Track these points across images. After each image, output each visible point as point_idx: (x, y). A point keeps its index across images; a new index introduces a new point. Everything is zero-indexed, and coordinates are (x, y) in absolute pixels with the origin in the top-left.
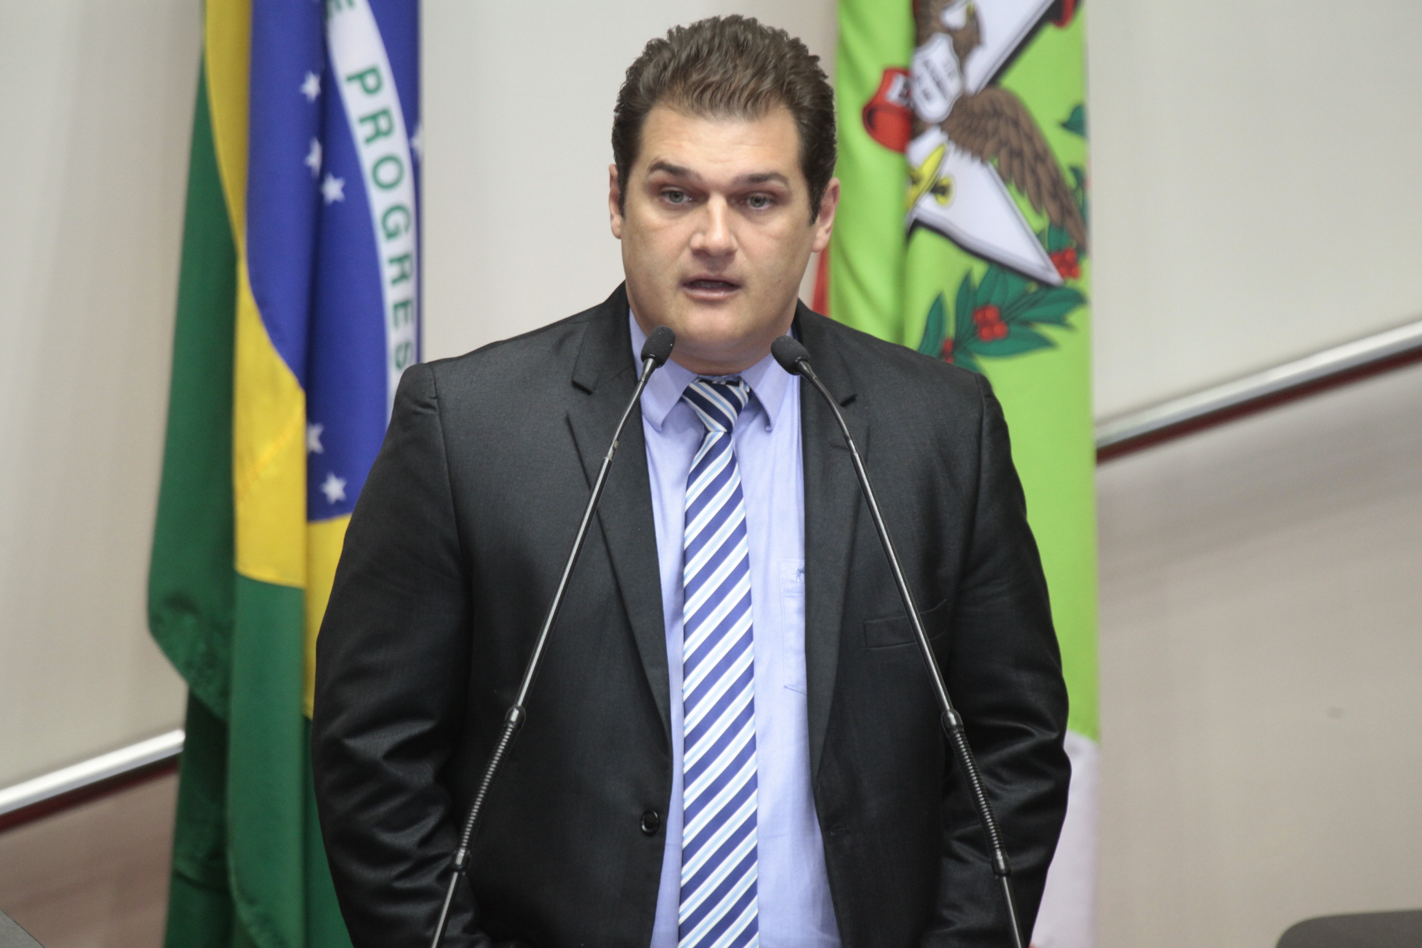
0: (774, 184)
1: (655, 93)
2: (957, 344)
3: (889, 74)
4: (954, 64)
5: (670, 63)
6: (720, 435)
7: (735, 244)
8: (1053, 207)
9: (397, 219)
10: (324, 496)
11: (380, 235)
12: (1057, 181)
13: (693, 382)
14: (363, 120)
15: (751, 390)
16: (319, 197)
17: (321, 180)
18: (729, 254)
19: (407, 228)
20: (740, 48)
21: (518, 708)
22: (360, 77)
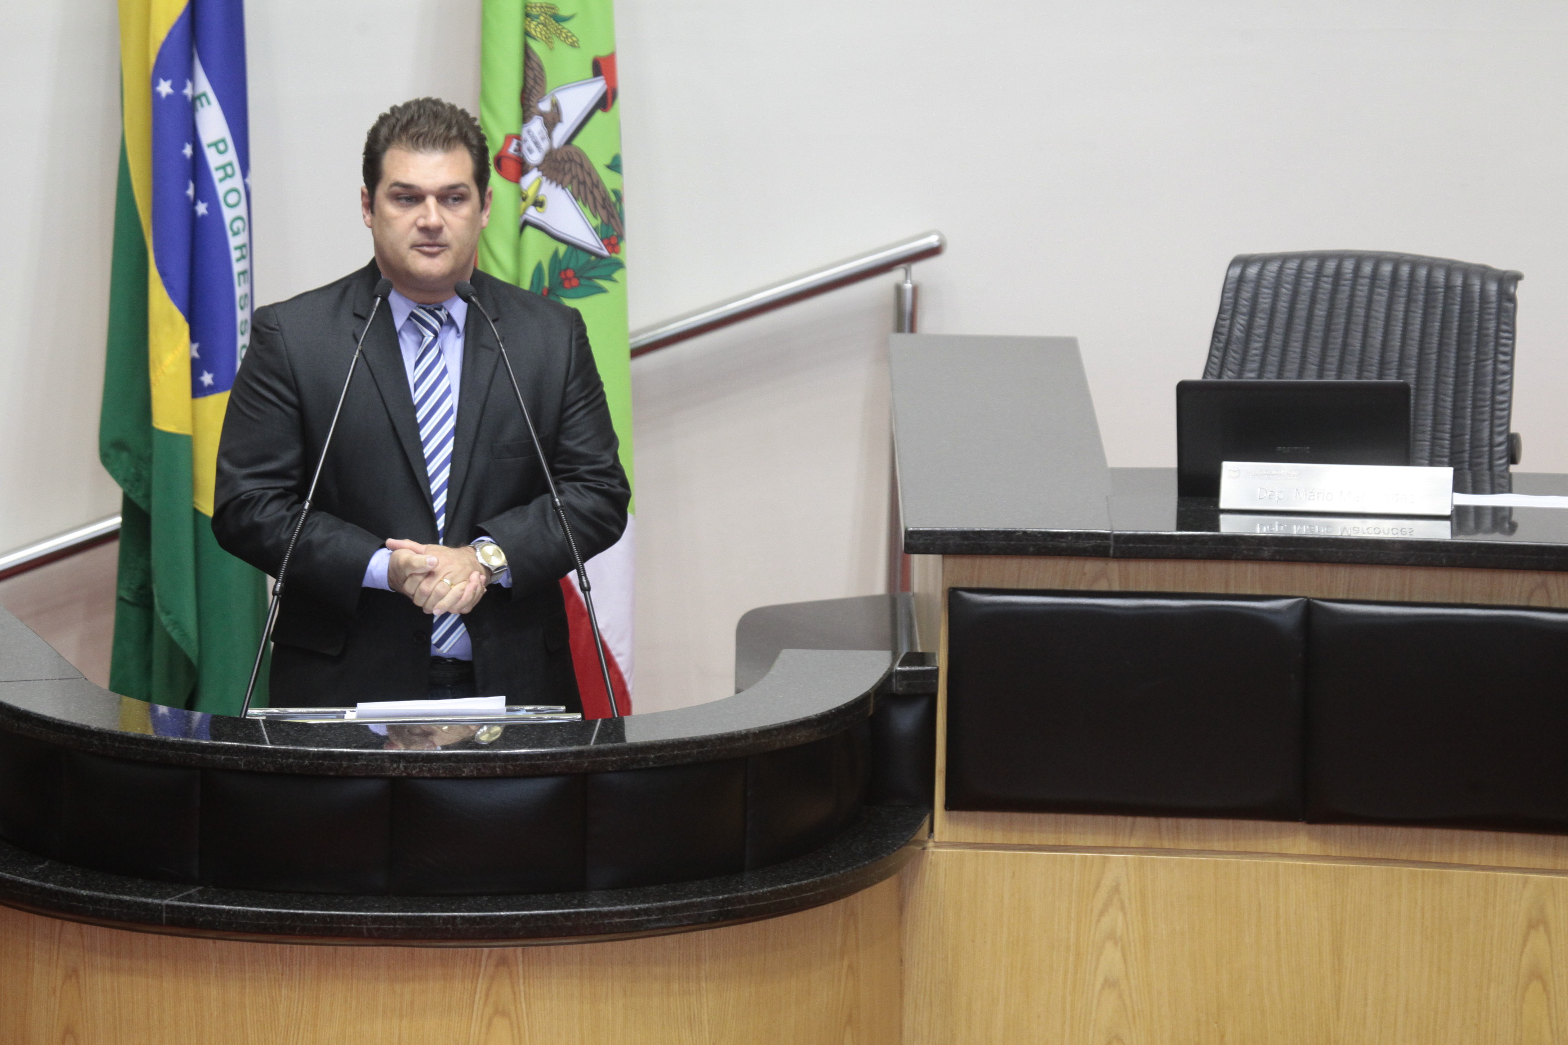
0: (462, 189)
1: (389, 141)
2: (550, 290)
3: (509, 138)
4: (545, 133)
5: (397, 124)
6: (431, 338)
7: (443, 223)
8: (603, 213)
9: (238, 224)
10: (201, 383)
11: (229, 233)
12: (605, 199)
13: (415, 308)
14: (217, 169)
15: (449, 313)
16: (194, 213)
17: (195, 204)
18: (439, 229)
19: (244, 230)
20: (436, 116)
21: (309, 501)
22: (215, 144)
